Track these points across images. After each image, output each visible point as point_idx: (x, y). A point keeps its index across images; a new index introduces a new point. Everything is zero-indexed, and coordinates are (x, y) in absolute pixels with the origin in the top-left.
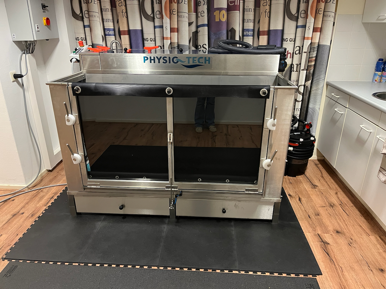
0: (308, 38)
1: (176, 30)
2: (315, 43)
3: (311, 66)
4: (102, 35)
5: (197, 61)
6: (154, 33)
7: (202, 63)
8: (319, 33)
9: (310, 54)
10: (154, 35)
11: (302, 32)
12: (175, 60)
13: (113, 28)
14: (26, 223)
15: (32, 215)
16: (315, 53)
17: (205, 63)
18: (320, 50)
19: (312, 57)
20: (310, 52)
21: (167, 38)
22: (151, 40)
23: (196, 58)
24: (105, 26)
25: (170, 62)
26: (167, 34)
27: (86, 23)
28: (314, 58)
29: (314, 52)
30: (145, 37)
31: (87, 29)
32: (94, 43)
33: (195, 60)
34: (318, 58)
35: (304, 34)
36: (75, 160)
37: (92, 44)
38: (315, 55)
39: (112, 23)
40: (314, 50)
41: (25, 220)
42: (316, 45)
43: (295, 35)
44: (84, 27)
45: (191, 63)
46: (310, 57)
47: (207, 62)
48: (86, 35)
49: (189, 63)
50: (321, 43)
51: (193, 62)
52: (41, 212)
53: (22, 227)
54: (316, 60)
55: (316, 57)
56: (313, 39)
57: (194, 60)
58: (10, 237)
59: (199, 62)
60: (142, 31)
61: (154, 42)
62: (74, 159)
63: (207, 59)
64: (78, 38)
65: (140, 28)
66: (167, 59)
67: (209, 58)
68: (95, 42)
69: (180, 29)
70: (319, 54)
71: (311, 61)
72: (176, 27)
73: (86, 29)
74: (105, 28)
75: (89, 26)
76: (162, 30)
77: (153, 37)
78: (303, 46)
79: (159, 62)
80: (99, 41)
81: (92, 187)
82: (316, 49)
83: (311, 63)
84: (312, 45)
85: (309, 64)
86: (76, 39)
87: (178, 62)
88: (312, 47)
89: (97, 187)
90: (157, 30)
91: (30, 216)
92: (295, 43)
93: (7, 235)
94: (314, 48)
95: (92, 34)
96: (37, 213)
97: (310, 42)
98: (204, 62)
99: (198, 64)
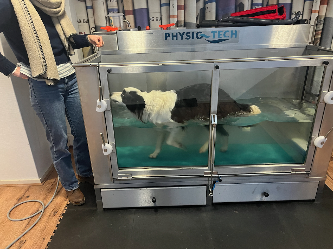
0: (315, 11)
1: (183, 8)
2: (322, 16)
3: (317, 39)
4: (106, 17)
5: (222, 36)
6: (160, 12)
7: (228, 37)
8: (325, 6)
9: (317, 27)
10: (160, 13)
11: (310, 5)
12: (199, 35)
13: (117, 8)
14: (50, 224)
15: (55, 213)
16: (322, 26)
17: (232, 37)
18: (327, 23)
19: (319, 30)
20: (317, 25)
21: (173, 17)
22: (157, 19)
23: (222, 32)
24: (109, 6)
25: (193, 38)
26: (174, 11)
27: (89, 4)
28: (321, 31)
29: (320, 25)
30: (151, 16)
31: (90, 11)
32: (97, 25)
33: (221, 35)
34: (325, 31)
35: (311, 8)
36: (106, 150)
37: (95, 26)
38: (321, 28)
39: (116, 3)
40: (321, 23)
41: (48, 219)
42: (323, 18)
43: (303, 8)
44: (87, 8)
45: (217, 38)
46: (317, 30)
47: (234, 36)
48: (89, 17)
49: (214, 38)
50: (328, 16)
51: (219, 37)
52: (63, 208)
53: (46, 229)
54: (322, 33)
55: (323, 30)
56: (320, 12)
57: (219, 35)
58: (37, 243)
59: (225, 36)
60: (148, 9)
61: (160, 21)
62: (104, 150)
63: (234, 32)
64: (80, 21)
65: (145, 7)
66: (191, 35)
67: (236, 31)
68: (99, 24)
69: (188, 6)
70: (326, 27)
71: (318, 34)
72: (183, 4)
73: (88, 10)
74: (109, 8)
75: (92, 7)
76: (168, 9)
77: (159, 16)
78: (310, 19)
79: (182, 39)
80: (103, 23)
81: (123, 178)
82: (322, 22)
83: (318, 36)
84: (319, 18)
85: (316, 37)
86: (78, 22)
87: (202, 37)
88: (319, 20)
89: (129, 178)
90: (164, 8)
91: (52, 214)
92: (303, 17)
93: (32, 241)
94: (321, 21)
95: (95, 15)
96: (60, 210)
97: (317, 15)
98: (230, 36)
99: (223, 38)
